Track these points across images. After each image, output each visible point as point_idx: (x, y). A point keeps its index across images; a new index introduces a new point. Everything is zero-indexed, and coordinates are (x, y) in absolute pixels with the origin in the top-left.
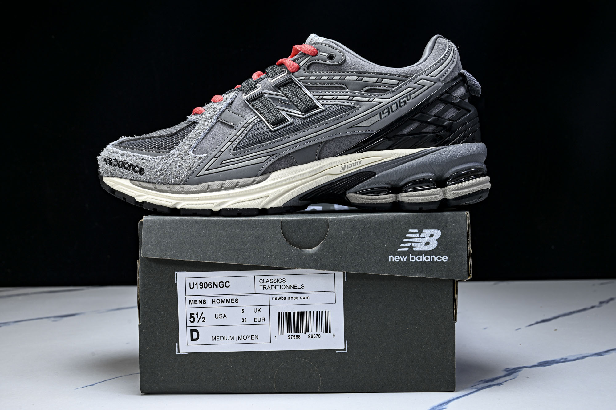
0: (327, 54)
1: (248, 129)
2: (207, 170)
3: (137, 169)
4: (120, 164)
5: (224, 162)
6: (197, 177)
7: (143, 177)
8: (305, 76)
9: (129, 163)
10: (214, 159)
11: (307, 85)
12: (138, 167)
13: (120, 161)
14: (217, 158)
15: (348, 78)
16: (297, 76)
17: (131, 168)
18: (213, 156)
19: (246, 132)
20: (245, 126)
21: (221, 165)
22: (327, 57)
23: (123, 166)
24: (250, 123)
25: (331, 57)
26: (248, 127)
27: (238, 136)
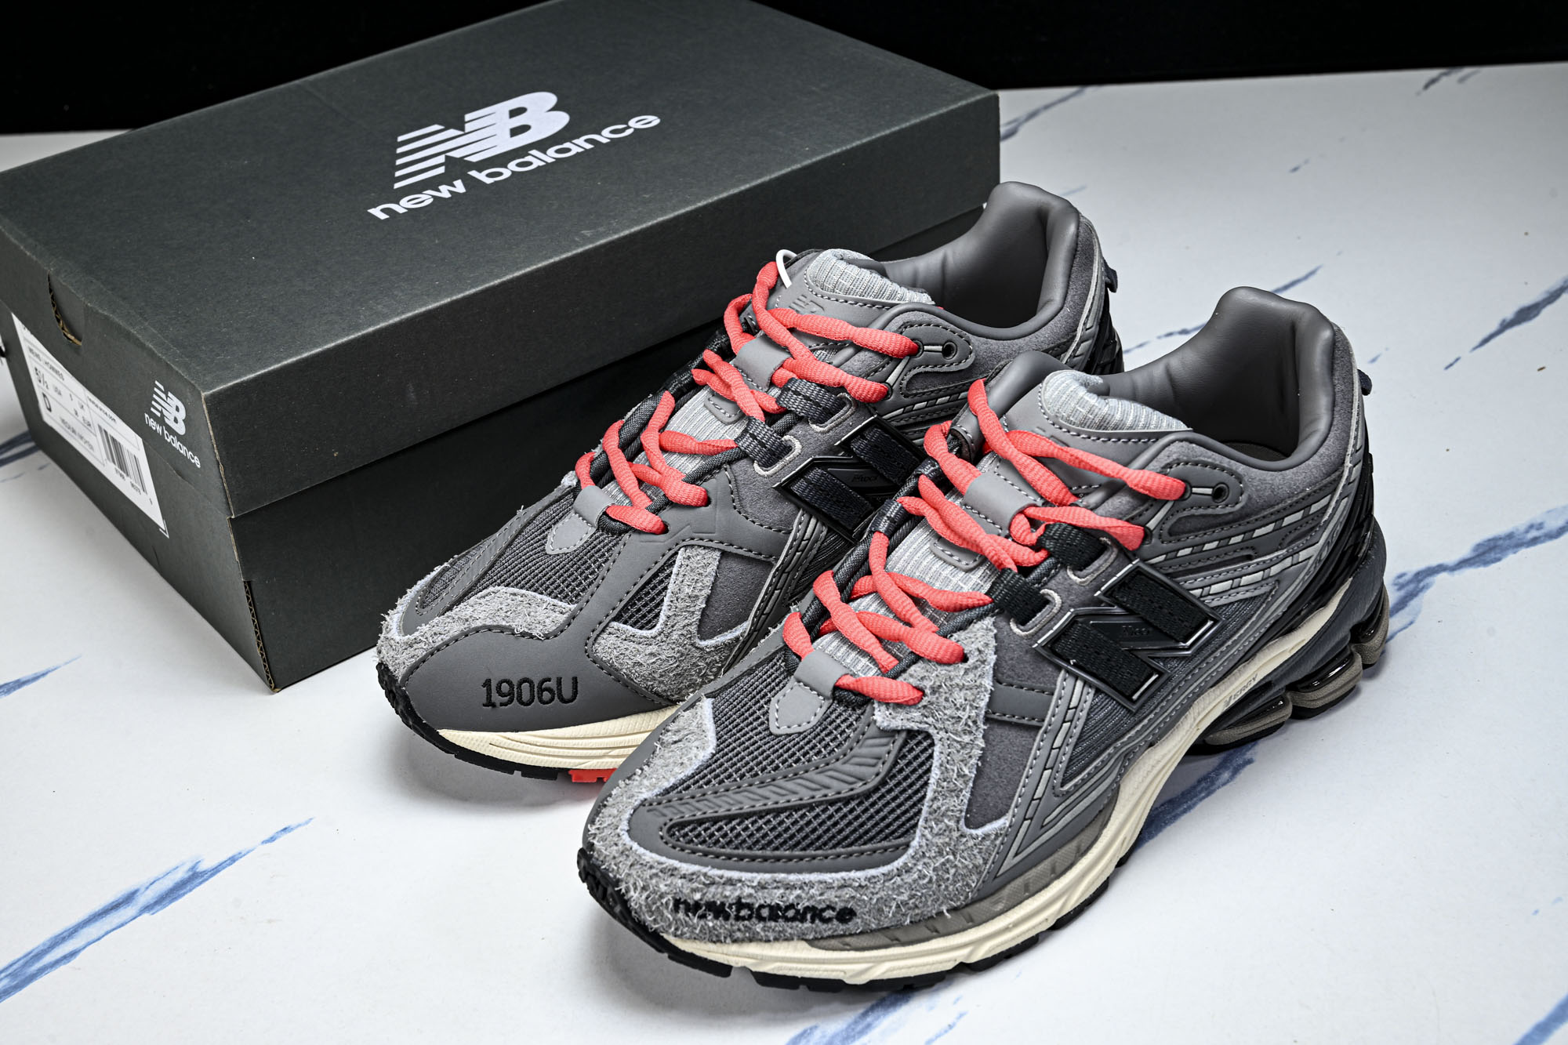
0: (1209, 491)
1: (1080, 724)
2: (1017, 854)
3: (828, 914)
4: (765, 912)
5: (1047, 821)
6: (997, 880)
7: (852, 926)
8: (1166, 554)
9: (799, 907)
10: (1027, 823)
11: (1170, 571)
12: (833, 909)
13: (762, 906)
14: (1031, 819)
15: (1258, 533)
16: (1148, 557)
17: (809, 916)
18: (1022, 819)
19: (1076, 731)
20: (1069, 717)
21: (1043, 830)
22: (1210, 497)
23: (774, 917)
24: (1076, 708)
25: (1219, 494)
26: (1076, 718)
27: (1060, 748)
